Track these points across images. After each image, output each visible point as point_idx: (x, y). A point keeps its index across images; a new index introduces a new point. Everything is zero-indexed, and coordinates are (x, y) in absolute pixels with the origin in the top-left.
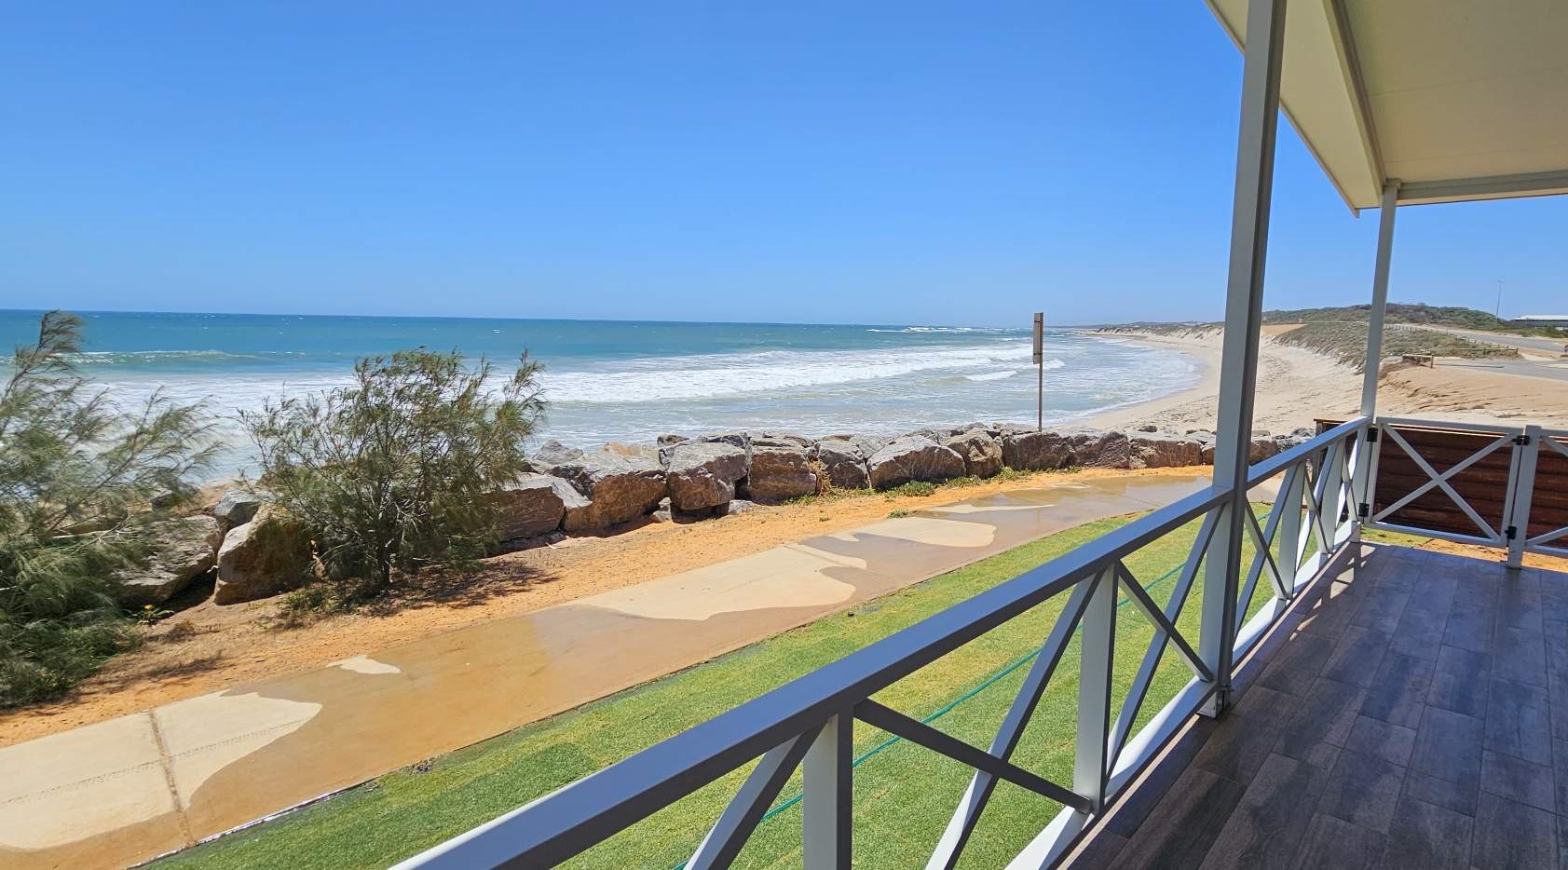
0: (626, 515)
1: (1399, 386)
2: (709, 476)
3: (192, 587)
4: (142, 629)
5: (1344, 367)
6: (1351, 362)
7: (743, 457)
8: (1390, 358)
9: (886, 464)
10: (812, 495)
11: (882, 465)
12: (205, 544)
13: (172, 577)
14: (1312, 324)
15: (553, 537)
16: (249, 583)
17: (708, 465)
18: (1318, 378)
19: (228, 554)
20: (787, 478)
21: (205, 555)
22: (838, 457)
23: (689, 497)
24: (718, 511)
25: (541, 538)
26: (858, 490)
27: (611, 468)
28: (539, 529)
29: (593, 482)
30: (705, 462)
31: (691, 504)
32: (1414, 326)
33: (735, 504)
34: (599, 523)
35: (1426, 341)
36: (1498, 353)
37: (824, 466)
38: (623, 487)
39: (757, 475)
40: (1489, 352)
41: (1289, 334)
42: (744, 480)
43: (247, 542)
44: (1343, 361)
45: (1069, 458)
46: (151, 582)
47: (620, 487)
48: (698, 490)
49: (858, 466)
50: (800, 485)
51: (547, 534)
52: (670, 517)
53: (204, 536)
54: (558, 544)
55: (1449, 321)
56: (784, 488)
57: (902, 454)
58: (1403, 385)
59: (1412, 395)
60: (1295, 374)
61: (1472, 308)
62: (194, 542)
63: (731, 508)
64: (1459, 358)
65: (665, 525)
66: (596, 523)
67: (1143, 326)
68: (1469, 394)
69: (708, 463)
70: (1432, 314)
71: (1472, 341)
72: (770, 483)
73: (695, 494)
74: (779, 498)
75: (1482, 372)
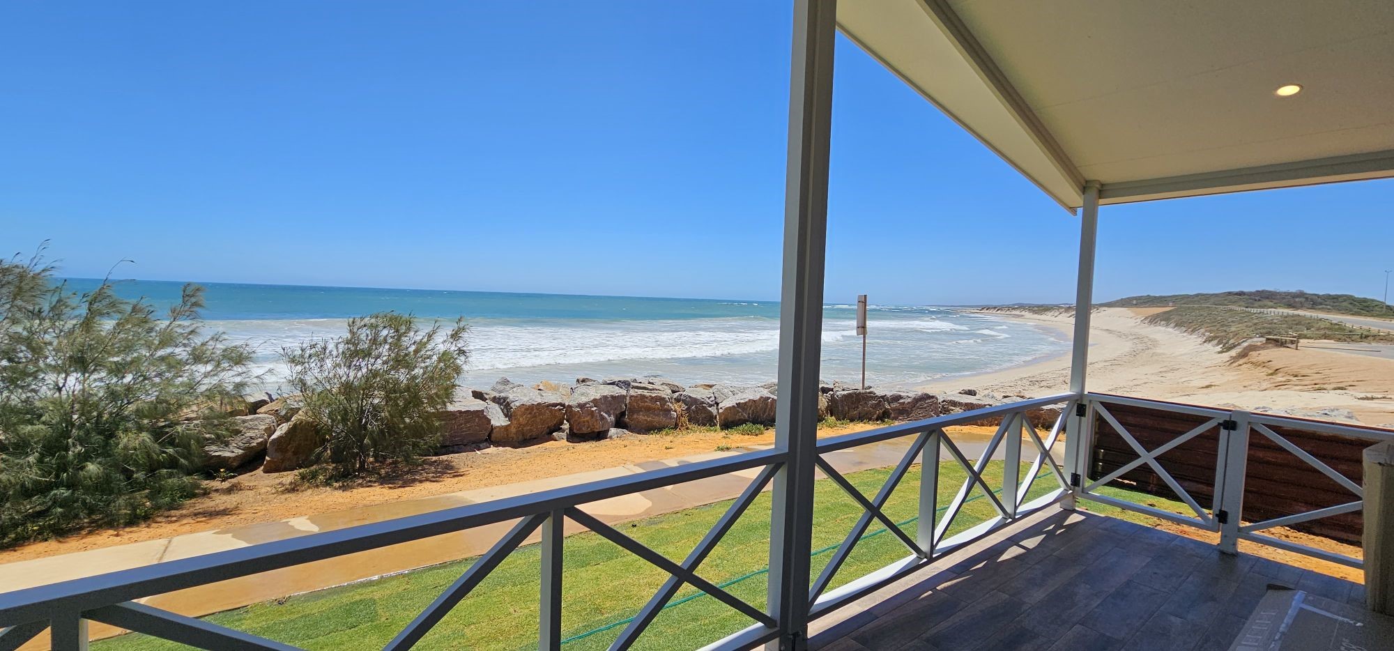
0: (534, 433)
1: (1259, 366)
2: (594, 409)
3: (251, 460)
4: (216, 484)
5: (1209, 346)
6: (1216, 342)
7: (624, 397)
8: (1255, 339)
9: (729, 408)
10: (672, 428)
11: (726, 409)
12: (263, 432)
13: (241, 452)
14: (1181, 307)
15: (481, 445)
16: (283, 461)
17: (595, 401)
18: (1182, 355)
19: (274, 440)
20: (655, 414)
21: (262, 440)
22: (695, 401)
23: (579, 423)
24: (600, 436)
25: (474, 445)
26: (708, 427)
27: (525, 399)
28: (473, 439)
29: (512, 408)
30: (592, 398)
31: (580, 429)
32: (1290, 312)
33: (613, 431)
34: (515, 438)
35: (1297, 324)
36: (1376, 337)
37: (684, 407)
38: (533, 413)
39: (633, 411)
40: (1367, 337)
41: (1158, 315)
42: (623, 414)
43: (285, 433)
44: (1208, 340)
45: (884, 413)
46: (227, 454)
47: (530, 413)
48: (586, 419)
49: (710, 409)
50: (661, 419)
51: (477, 443)
52: (565, 438)
53: (264, 427)
54: (484, 450)
55: (1329, 307)
56: (651, 422)
57: (742, 401)
58: (1263, 364)
59: (1272, 374)
60: (1158, 351)
61: (1358, 295)
62: (256, 431)
63: (610, 434)
64: (1332, 341)
65: (560, 443)
66: (513, 438)
67: (1022, 307)
68: (1332, 375)
69: (595, 400)
70: (1312, 300)
71: (1349, 325)
72: (641, 417)
73: (584, 422)
74: (648, 429)
75: (1353, 356)
